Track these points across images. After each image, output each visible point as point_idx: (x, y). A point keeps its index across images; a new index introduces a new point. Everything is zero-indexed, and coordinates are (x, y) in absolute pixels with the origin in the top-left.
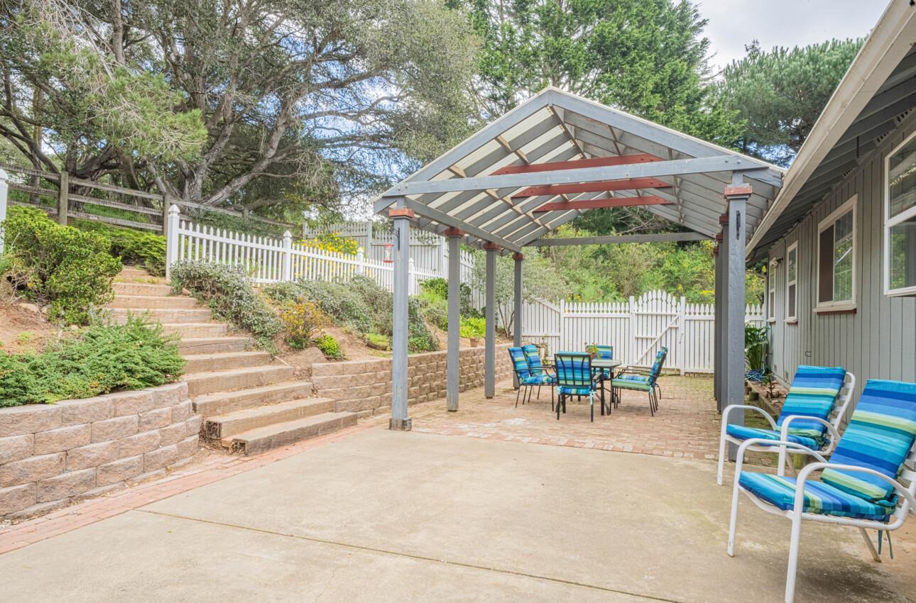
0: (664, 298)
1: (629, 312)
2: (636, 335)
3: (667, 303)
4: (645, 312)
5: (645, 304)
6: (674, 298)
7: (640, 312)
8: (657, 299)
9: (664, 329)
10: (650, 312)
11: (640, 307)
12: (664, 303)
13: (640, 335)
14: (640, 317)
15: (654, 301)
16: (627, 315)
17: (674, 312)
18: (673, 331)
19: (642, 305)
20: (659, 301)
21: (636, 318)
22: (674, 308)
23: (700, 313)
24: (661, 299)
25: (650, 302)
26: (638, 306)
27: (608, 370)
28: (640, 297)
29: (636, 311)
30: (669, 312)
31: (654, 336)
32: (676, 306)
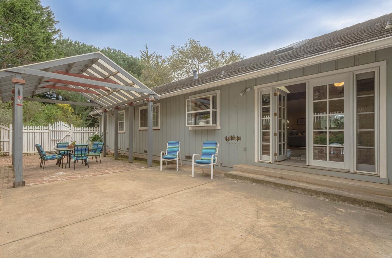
0: (64, 125)
1: (48, 130)
2: (51, 139)
3: (65, 126)
4: (56, 130)
5: (56, 127)
6: (68, 125)
7: (53, 130)
8: (61, 125)
9: (64, 136)
10: (58, 130)
11: (53, 128)
12: (64, 126)
13: (53, 139)
14: (53, 132)
15: (60, 126)
16: (47, 131)
17: (68, 130)
18: (68, 137)
19: (54, 127)
20: (62, 126)
21: (51, 132)
22: (68, 128)
23: (78, 130)
24: (63, 125)
25: (58, 126)
26: (52, 127)
27: (66, 151)
28: (53, 124)
29: (51, 130)
30: (66, 130)
31: (60, 139)
32: (69, 128)
